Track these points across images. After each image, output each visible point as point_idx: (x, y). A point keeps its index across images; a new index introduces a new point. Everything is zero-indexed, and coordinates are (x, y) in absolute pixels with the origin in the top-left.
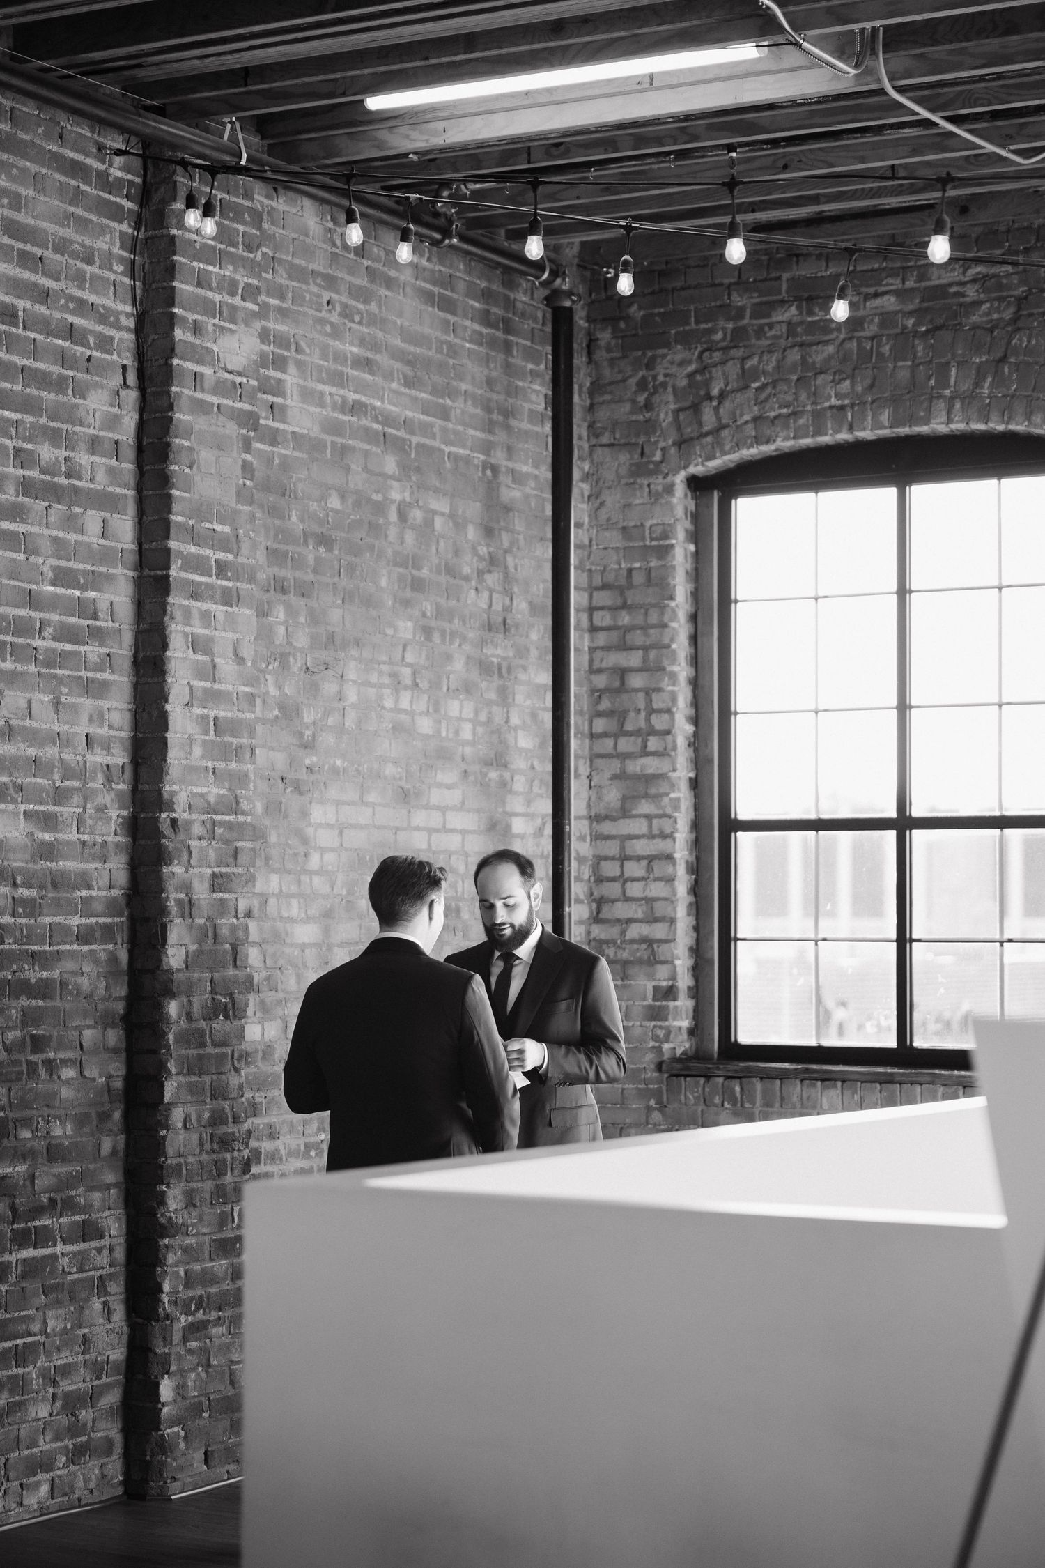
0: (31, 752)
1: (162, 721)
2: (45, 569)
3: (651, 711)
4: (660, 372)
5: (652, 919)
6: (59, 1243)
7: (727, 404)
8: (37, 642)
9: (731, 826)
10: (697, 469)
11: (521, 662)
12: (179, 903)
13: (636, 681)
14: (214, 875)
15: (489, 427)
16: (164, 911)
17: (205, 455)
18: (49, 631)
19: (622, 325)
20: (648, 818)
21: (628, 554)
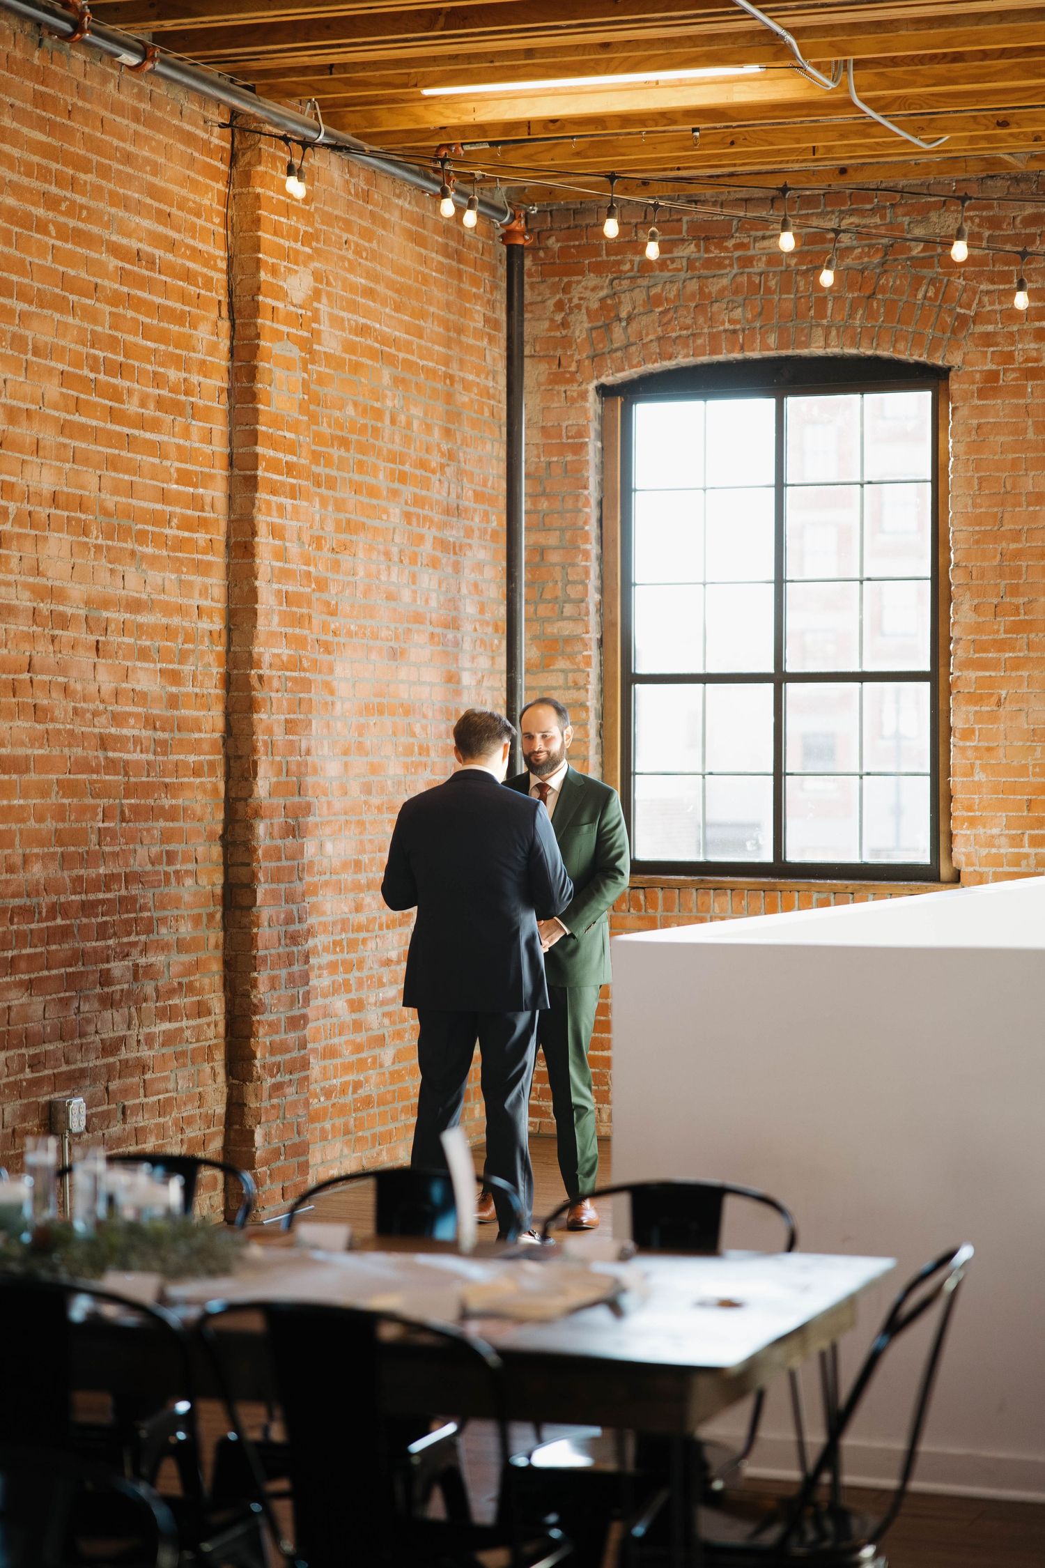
0: (164, 621)
1: (253, 595)
2: (172, 470)
3: (567, 582)
4: (576, 293)
6: (185, 1019)
7: (634, 325)
8: (167, 531)
9: (631, 679)
10: (608, 379)
11: (469, 541)
12: (265, 742)
13: (554, 557)
14: (287, 721)
15: (448, 343)
16: (254, 750)
17: (279, 373)
18: (175, 522)
19: (542, 254)
20: (565, 672)
21: (548, 450)
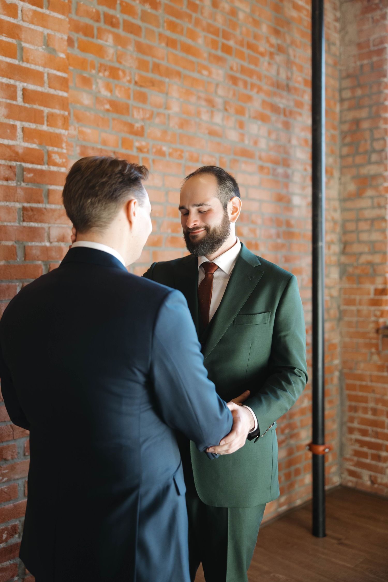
3: (373, 140)
5: (373, 252)
20: (372, 198)
21: (361, 57)
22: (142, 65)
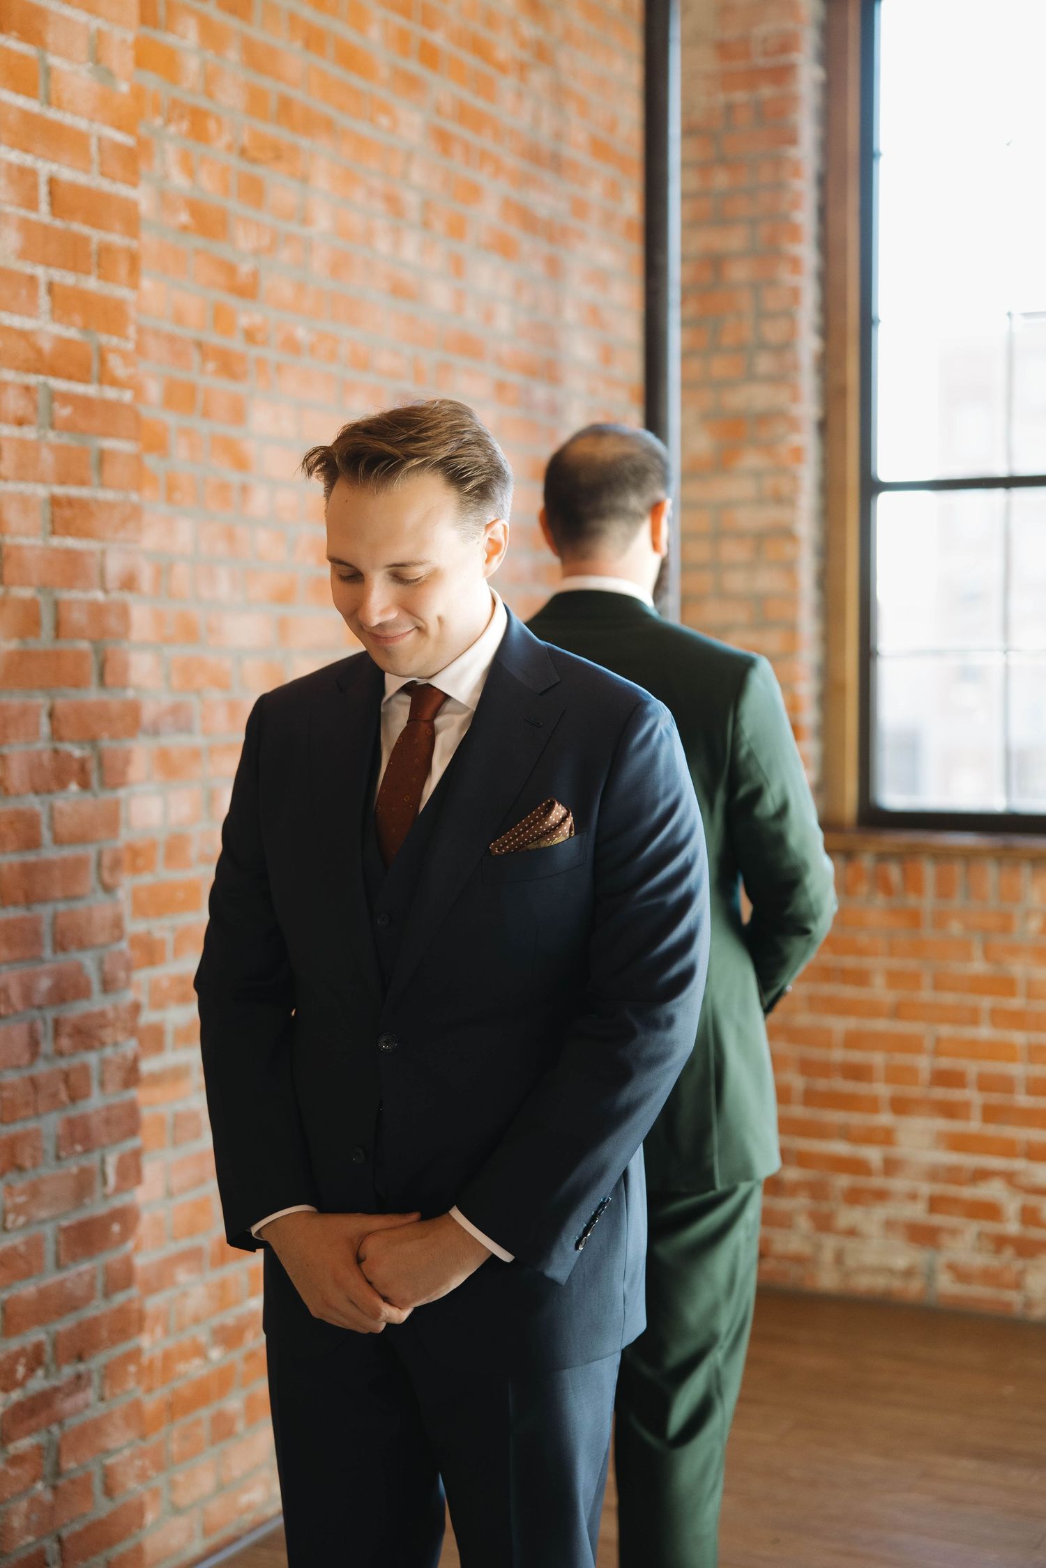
3: (762, 315)
9: (871, 485)
20: (757, 475)
21: (728, 81)
22: (256, 102)
